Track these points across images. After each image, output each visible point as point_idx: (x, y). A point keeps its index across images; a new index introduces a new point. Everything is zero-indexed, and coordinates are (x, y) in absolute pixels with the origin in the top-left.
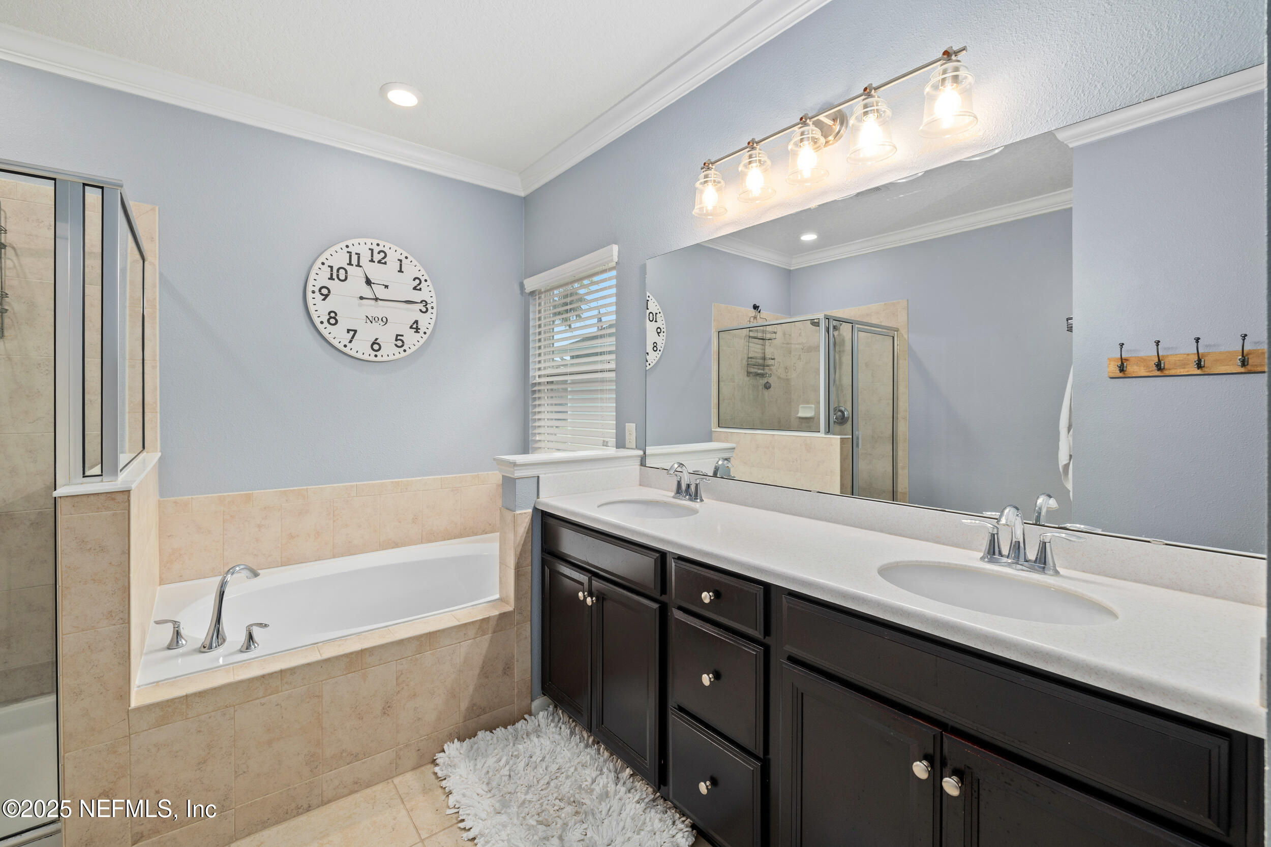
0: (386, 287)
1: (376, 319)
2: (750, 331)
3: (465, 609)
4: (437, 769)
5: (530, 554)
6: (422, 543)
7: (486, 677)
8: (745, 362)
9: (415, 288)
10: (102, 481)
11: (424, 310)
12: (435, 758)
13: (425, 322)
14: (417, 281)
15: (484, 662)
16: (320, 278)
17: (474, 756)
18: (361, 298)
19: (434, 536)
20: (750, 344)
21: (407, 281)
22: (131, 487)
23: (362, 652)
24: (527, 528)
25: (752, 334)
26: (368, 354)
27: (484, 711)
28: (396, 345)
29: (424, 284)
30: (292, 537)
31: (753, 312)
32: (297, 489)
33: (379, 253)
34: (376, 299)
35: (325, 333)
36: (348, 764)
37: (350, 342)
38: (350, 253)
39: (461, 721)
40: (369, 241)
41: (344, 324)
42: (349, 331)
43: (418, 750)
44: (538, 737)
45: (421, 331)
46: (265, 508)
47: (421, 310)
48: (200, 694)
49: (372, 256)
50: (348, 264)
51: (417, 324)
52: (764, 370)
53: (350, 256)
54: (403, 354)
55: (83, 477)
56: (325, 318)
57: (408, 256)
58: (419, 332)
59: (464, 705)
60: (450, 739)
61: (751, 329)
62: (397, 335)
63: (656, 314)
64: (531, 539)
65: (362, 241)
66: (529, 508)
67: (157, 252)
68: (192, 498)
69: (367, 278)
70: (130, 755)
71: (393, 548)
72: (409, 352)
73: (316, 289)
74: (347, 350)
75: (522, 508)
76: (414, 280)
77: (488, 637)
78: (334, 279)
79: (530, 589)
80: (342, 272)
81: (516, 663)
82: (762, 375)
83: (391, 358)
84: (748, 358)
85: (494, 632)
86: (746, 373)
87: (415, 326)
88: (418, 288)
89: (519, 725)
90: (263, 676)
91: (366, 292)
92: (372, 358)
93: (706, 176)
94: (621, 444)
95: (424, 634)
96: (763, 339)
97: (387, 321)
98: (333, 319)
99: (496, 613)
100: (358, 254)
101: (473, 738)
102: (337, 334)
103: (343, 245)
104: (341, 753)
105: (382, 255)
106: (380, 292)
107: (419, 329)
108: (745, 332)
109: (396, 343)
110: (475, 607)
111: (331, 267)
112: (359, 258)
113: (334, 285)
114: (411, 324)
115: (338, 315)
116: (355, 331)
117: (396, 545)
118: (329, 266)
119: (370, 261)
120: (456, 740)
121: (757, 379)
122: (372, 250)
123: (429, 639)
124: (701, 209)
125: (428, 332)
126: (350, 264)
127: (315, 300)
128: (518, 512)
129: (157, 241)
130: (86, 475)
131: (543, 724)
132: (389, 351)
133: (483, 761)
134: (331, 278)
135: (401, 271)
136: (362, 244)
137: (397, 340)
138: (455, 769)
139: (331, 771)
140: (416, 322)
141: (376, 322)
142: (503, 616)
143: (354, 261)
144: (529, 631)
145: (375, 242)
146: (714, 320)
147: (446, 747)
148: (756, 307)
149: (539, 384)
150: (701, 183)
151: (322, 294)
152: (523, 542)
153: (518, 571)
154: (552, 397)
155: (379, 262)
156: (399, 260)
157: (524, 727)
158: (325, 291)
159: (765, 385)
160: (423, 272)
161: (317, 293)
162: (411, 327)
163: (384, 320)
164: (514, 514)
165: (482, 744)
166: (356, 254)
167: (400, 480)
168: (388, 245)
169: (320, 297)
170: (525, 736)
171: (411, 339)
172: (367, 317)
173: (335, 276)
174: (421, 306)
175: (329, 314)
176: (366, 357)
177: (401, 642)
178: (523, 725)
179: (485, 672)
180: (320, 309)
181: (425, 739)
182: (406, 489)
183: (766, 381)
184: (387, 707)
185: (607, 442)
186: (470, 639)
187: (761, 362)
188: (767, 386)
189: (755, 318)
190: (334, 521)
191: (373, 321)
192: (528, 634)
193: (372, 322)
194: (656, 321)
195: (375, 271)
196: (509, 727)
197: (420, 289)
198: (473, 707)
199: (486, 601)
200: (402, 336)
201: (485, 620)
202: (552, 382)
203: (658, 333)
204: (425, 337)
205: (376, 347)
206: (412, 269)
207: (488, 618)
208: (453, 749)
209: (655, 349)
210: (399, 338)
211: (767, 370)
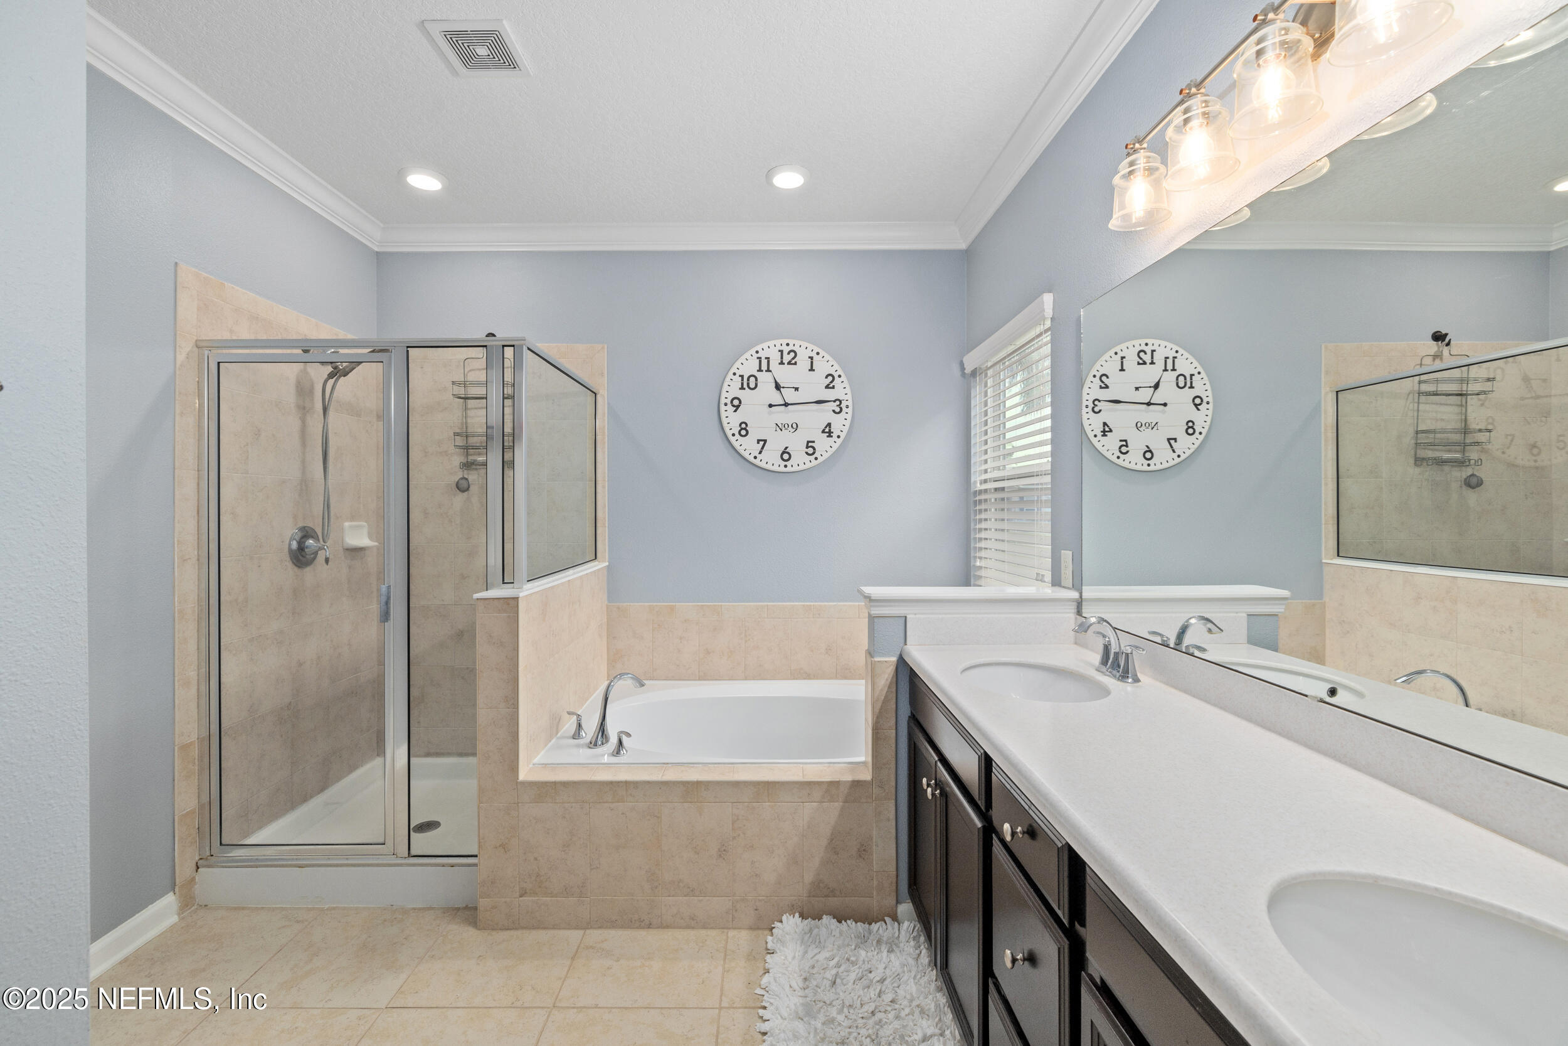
0: (797, 389)
1: (786, 426)
2: (1420, 382)
3: (819, 765)
4: (769, 938)
5: (894, 715)
6: (836, 678)
7: (835, 852)
8: (1408, 440)
9: (827, 387)
10: (513, 588)
11: (838, 410)
12: (773, 926)
13: (840, 424)
14: (830, 378)
15: (832, 834)
16: (732, 388)
17: (810, 940)
18: (771, 406)
19: (851, 672)
20: (1421, 406)
21: (819, 378)
22: (518, 595)
23: (698, 784)
24: (889, 680)
25: (1425, 388)
26: (776, 464)
27: (832, 893)
28: (807, 453)
29: (837, 381)
30: (708, 652)
31: (1433, 347)
32: (713, 605)
33: (789, 353)
34: (786, 405)
35: (736, 445)
36: (685, 896)
37: (760, 453)
38: (759, 358)
39: (805, 895)
40: (777, 343)
41: (754, 435)
42: (759, 441)
43: (756, 910)
44: (890, 951)
45: (835, 435)
46: (685, 621)
47: (834, 411)
48: (565, 784)
49: (782, 358)
50: (758, 371)
51: (830, 427)
52: (1464, 451)
53: (760, 362)
54: (815, 463)
55: (503, 583)
56: (736, 430)
57: (820, 351)
58: (832, 437)
59: (809, 878)
60: (791, 910)
61: (1423, 378)
62: (808, 442)
63: (1192, 375)
64: (895, 695)
65: (771, 343)
66: (892, 656)
67: (606, 385)
68: (630, 605)
69: (776, 382)
70: (518, 820)
71: (805, 679)
72: (820, 459)
73: (728, 401)
74: (756, 462)
75: (884, 655)
76: (826, 377)
77: (838, 805)
78: (744, 389)
79: (894, 759)
80: (752, 379)
81: (874, 847)
82: (1461, 463)
83: (802, 467)
84: (1417, 432)
85: (845, 802)
86: (1412, 461)
87: (827, 430)
88: (831, 386)
89: (875, 927)
90: (611, 783)
91: (777, 399)
92: (782, 469)
93: (1132, 164)
94: (1056, 582)
95: (762, 782)
96: (1461, 395)
97: (797, 427)
98: (744, 429)
99: (848, 778)
100: (768, 358)
101: (817, 920)
102: (748, 446)
103: (753, 351)
104: (679, 883)
105: (792, 354)
106: (790, 396)
107: (832, 433)
108: (1408, 384)
109: (807, 450)
110: (832, 765)
111: (742, 376)
112: (768, 362)
113: (745, 395)
114: (823, 427)
115: (749, 426)
116: (765, 441)
117: (808, 676)
118: (740, 376)
119: (779, 364)
120: (797, 915)
121: (1442, 470)
122: (781, 351)
123: (767, 789)
124: (1126, 217)
125: (843, 435)
126: (760, 370)
127: (727, 412)
128: (877, 659)
129: (606, 376)
130: (505, 581)
131: (903, 937)
132: (800, 460)
133: (816, 951)
134: (742, 388)
135: (812, 370)
136: (772, 346)
137: (807, 447)
138: (783, 947)
139: (669, 896)
140: (829, 425)
141: (786, 429)
142: (856, 784)
143: (764, 367)
144: (893, 812)
145: (785, 342)
146: (1327, 373)
147: (784, 918)
148: (1438, 337)
149: (986, 491)
150: (1124, 176)
151: (733, 406)
152: (883, 698)
153: (877, 733)
154: (1003, 510)
155: (789, 363)
156: (809, 357)
157: (881, 931)
158: (736, 402)
159: (1466, 479)
160: (836, 367)
161: (729, 405)
162: (823, 432)
163: (794, 426)
164: (872, 661)
165: (824, 931)
166: (766, 358)
167: (812, 604)
168: (798, 343)
169: (731, 409)
170: (874, 943)
171: (824, 446)
172: (777, 424)
173: (745, 386)
174: (834, 406)
175: (740, 425)
176: (776, 468)
177: (736, 784)
178: (880, 929)
179: (835, 846)
180: (733, 422)
181: (763, 900)
182: (819, 614)
183: (1469, 473)
184: (723, 849)
185: (1043, 576)
186: (815, 802)
187: (1457, 437)
188: (1473, 483)
189: (1437, 356)
190: (746, 641)
191: (783, 429)
192: (892, 815)
193: (781, 430)
194: (1191, 387)
195: (783, 374)
196: (858, 923)
197: (833, 387)
198: (819, 883)
199: (847, 761)
200: (814, 442)
201: (834, 784)
202: (1003, 489)
203: (1196, 405)
204: (839, 441)
205: (786, 456)
206: (824, 366)
207: (838, 782)
208: (791, 924)
209: (1190, 431)
210: (810, 444)
211: (1473, 454)
